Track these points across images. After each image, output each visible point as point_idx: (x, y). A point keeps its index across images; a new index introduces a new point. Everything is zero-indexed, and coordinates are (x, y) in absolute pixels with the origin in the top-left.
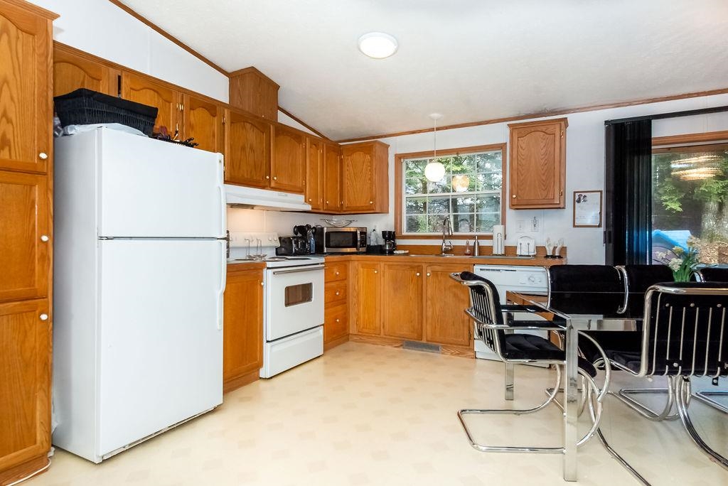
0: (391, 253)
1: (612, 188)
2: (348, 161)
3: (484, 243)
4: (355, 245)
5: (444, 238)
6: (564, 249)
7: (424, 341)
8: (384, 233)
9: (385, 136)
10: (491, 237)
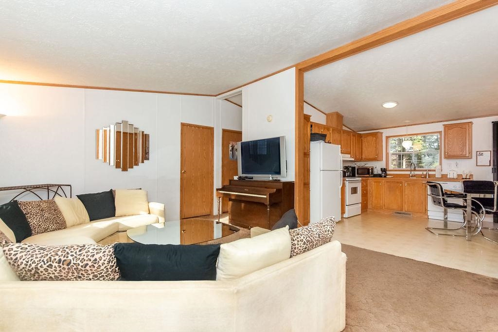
0: (385, 177)
1: (496, 150)
2: (364, 140)
3: (430, 173)
4: (369, 174)
5: (411, 171)
6: (471, 175)
7: (404, 211)
8: (382, 169)
9: (381, 129)
10: (435, 171)
